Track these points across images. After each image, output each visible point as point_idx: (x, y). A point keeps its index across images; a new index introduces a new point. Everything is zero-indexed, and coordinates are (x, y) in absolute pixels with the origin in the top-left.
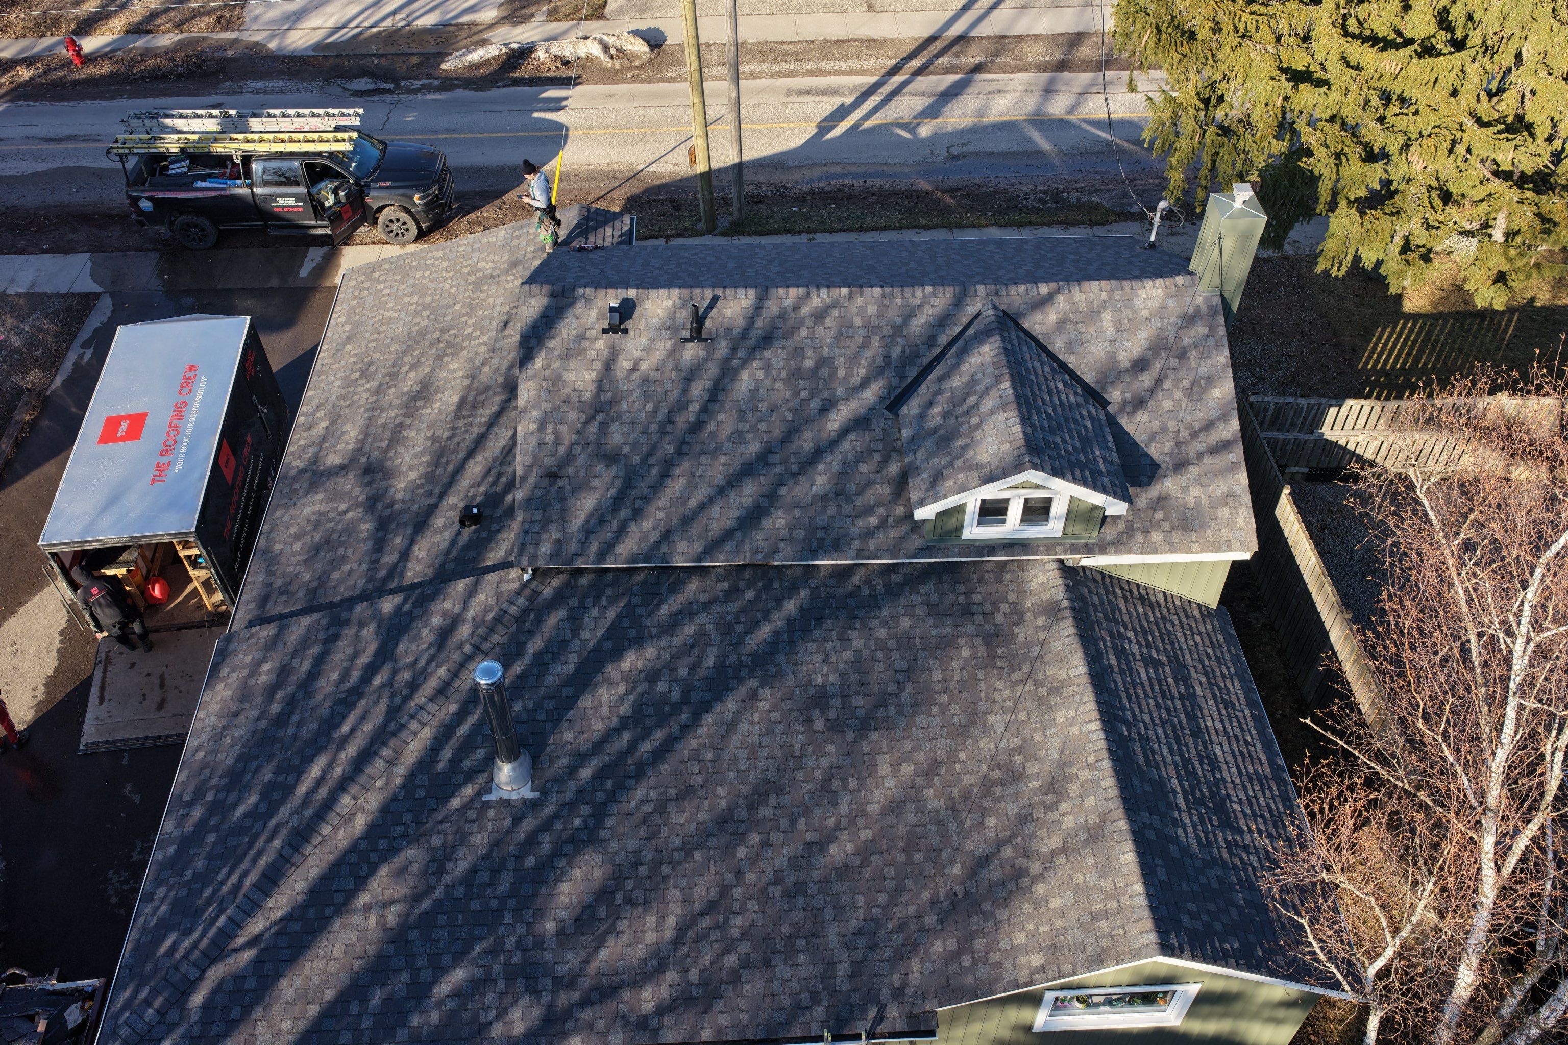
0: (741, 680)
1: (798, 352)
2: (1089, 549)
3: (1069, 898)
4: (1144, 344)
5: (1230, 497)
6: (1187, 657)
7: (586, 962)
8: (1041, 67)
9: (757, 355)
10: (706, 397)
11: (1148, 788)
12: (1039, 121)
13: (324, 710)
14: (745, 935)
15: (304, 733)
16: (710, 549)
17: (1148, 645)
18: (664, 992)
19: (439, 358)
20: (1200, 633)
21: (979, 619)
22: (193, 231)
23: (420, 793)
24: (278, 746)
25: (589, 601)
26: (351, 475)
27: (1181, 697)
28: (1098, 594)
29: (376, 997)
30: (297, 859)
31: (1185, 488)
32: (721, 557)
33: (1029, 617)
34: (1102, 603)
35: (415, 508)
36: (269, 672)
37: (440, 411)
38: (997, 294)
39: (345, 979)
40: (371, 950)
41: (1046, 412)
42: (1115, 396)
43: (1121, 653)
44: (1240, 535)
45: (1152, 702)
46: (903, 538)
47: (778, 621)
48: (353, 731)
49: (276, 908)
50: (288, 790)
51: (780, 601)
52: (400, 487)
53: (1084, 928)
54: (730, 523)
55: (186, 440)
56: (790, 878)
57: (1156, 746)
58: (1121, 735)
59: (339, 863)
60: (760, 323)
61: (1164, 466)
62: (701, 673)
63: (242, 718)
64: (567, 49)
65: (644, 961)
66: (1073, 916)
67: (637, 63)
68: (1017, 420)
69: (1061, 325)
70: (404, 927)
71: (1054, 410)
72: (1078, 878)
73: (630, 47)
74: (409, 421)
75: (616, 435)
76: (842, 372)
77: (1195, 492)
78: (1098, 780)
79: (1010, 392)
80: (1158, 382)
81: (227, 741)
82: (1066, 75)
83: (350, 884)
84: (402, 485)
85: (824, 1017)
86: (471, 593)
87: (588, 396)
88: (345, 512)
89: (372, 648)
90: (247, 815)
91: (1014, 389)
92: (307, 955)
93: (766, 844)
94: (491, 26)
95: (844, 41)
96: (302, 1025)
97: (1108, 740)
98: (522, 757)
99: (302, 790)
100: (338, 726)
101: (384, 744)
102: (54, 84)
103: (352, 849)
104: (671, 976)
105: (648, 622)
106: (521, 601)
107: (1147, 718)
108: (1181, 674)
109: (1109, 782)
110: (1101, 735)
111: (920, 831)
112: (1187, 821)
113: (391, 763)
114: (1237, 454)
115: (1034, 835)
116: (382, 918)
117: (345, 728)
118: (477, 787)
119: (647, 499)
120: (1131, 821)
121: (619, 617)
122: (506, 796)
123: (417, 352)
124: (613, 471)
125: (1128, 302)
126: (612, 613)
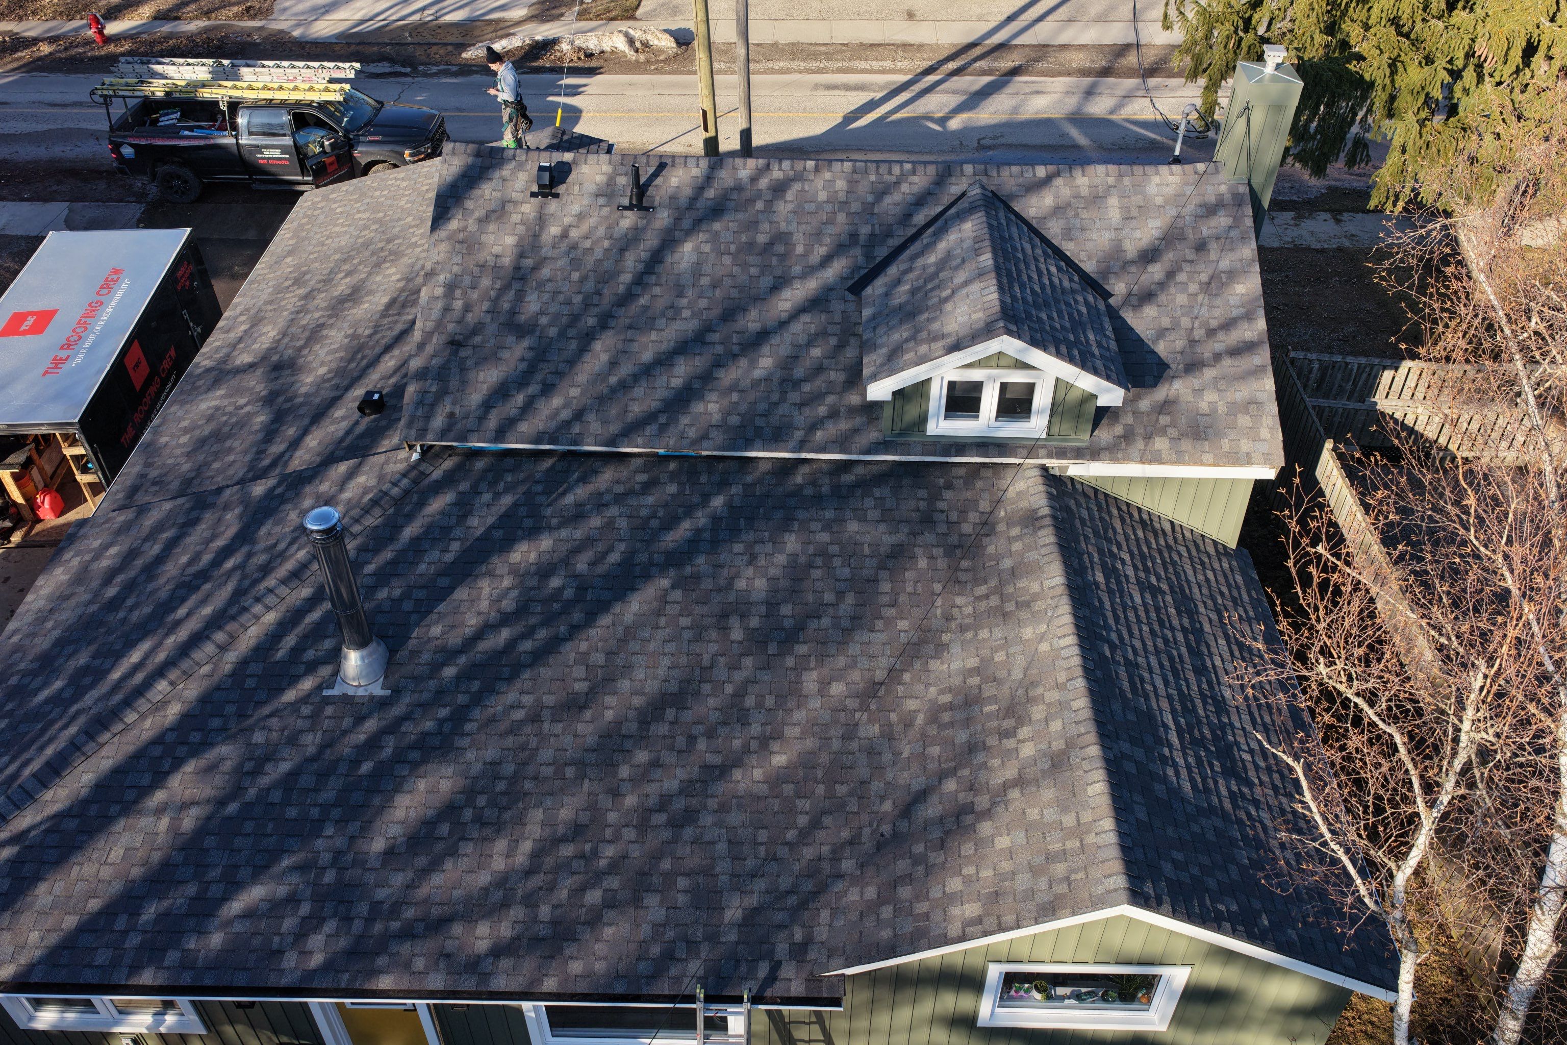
0: (647, 577)
1: (753, 225)
2: (1079, 454)
3: (1020, 837)
4: (1156, 233)
5: (1250, 405)
6: (1196, 590)
7: (411, 886)
8: (1084, 73)
9: (704, 227)
10: (640, 267)
11: (1131, 717)
12: (1078, 119)
13: (163, 594)
14: (614, 867)
15: (135, 616)
16: (628, 432)
17: (1146, 570)
18: (505, 930)
19: (378, 265)
20: (1213, 570)
21: (942, 529)
22: (175, 182)
23: (250, 683)
24: (102, 630)
25: (483, 486)
26: (259, 372)
27: (1184, 630)
28: (1088, 509)
29: (150, 912)
30: (90, 747)
31: (1198, 392)
32: (640, 441)
33: (1001, 527)
34: (1092, 519)
35: (318, 400)
36: (114, 556)
37: (366, 311)
38: (986, 174)
39: (117, 887)
40: (156, 857)
41: (1032, 290)
42: (1119, 288)
43: (1110, 572)
44: (1263, 447)
45: (1146, 628)
46: (856, 431)
47: (702, 519)
48: (189, 614)
49: (53, 802)
50: (100, 674)
51: (706, 498)
52: (307, 382)
53: (1035, 871)
54: (655, 405)
55: (93, 336)
56: (679, 804)
57: (1146, 675)
58: (1102, 656)
59: (138, 756)
60: (711, 193)
61: (1173, 366)
62: (601, 569)
63: (73, 602)
64: (592, 43)
65: (485, 890)
66: (1022, 859)
67: (662, 57)
68: (995, 288)
69: (1058, 210)
70: (202, 831)
71: (1043, 287)
72: (1033, 814)
73: (656, 42)
74: (331, 321)
75: (532, 304)
76: (800, 249)
77: (1210, 396)
78: (1068, 702)
79: (991, 262)
80: (1170, 275)
81: (49, 625)
82: (1111, 80)
83: (146, 780)
84: (309, 380)
85: (701, 973)
86: (351, 475)
87: (507, 261)
88: (242, 407)
89: (232, 531)
90: (47, 701)
91: (995, 260)
92: (78, 857)
93: (655, 764)
94: (519, 23)
95: (879, 45)
96: (53, 939)
97: (1084, 657)
98: (373, 646)
99: (116, 675)
100: (175, 609)
101: (220, 628)
102: (72, 59)
103: (158, 740)
104: (518, 912)
105: (549, 511)
106: (405, 482)
107: (1138, 644)
108: (1186, 606)
109: (1081, 704)
110: (1076, 650)
111: (847, 760)
112: (1181, 761)
113: (223, 648)
114: (1263, 357)
115: (984, 766)
116: (175, 821)
117: (181, 612)
118: (318, 680)
119: (560, 374)
120: (1104, 747)
121: (515, 505)
122: (350, 692)
123: (356, 261)
124: (526, 343)
125: (1138, 188)
126: (507, 500)
